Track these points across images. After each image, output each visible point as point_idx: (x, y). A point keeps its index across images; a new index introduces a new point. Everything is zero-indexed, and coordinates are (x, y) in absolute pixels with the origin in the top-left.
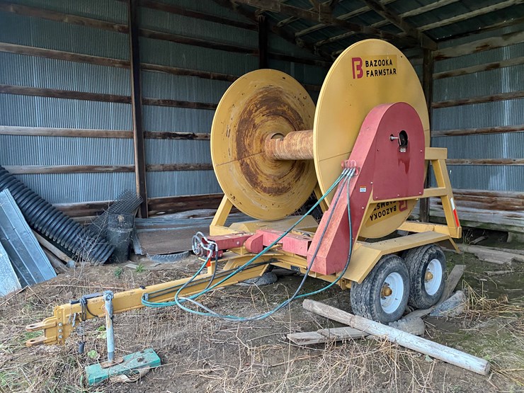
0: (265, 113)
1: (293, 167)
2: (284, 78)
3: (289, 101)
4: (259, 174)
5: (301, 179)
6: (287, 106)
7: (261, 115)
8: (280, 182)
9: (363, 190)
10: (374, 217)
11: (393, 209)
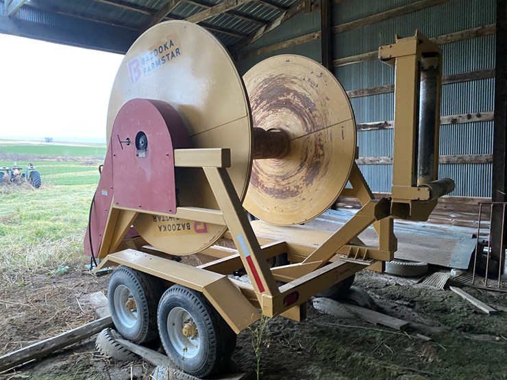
0: (265, 107)
1: (301, 166)
2: (288, 61)
3: (295, 87)
4: (259, 173)
5: (314, 182)
6: (292, 94)
7: (262, 110)
8: (283, 183)
9: (105, 193)
10: (163, 229)
11: (186, 227)
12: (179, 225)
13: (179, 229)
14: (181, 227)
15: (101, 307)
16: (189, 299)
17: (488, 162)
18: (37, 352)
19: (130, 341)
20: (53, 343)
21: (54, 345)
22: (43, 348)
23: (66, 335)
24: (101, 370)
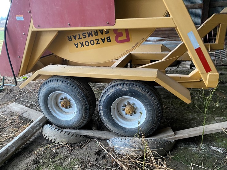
9: (20, 18)
10: (79, 45)
11: (106, 40)
12: (98, 40)
13: (97, 43)
14: (100, 41)
15: (25, 112)
16: (137, 89)
17: (199, 8)
18: (4, 158)
19: (70, 128)
20: (13, 147)
21: (14, 148)
22: (7, 153)
23: (20, 138)
24: (67, 154)
